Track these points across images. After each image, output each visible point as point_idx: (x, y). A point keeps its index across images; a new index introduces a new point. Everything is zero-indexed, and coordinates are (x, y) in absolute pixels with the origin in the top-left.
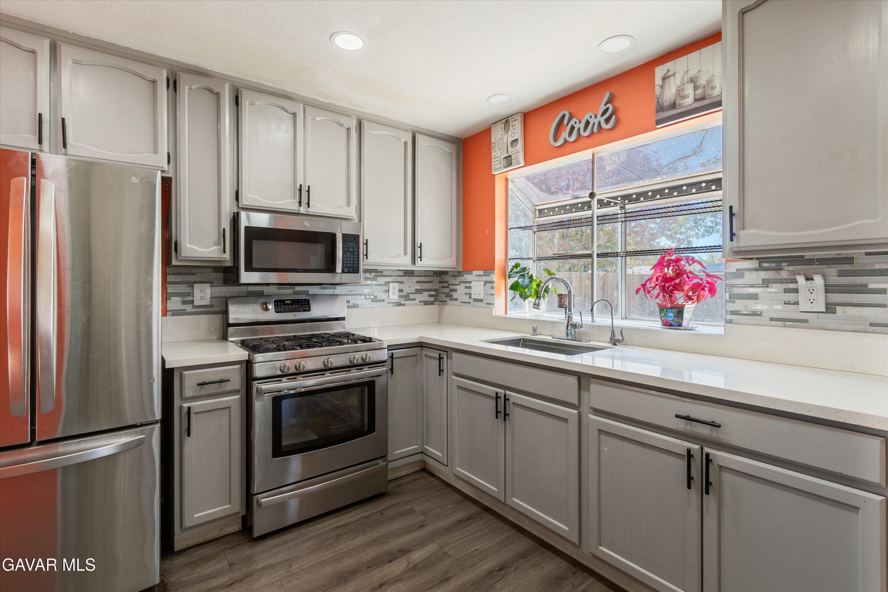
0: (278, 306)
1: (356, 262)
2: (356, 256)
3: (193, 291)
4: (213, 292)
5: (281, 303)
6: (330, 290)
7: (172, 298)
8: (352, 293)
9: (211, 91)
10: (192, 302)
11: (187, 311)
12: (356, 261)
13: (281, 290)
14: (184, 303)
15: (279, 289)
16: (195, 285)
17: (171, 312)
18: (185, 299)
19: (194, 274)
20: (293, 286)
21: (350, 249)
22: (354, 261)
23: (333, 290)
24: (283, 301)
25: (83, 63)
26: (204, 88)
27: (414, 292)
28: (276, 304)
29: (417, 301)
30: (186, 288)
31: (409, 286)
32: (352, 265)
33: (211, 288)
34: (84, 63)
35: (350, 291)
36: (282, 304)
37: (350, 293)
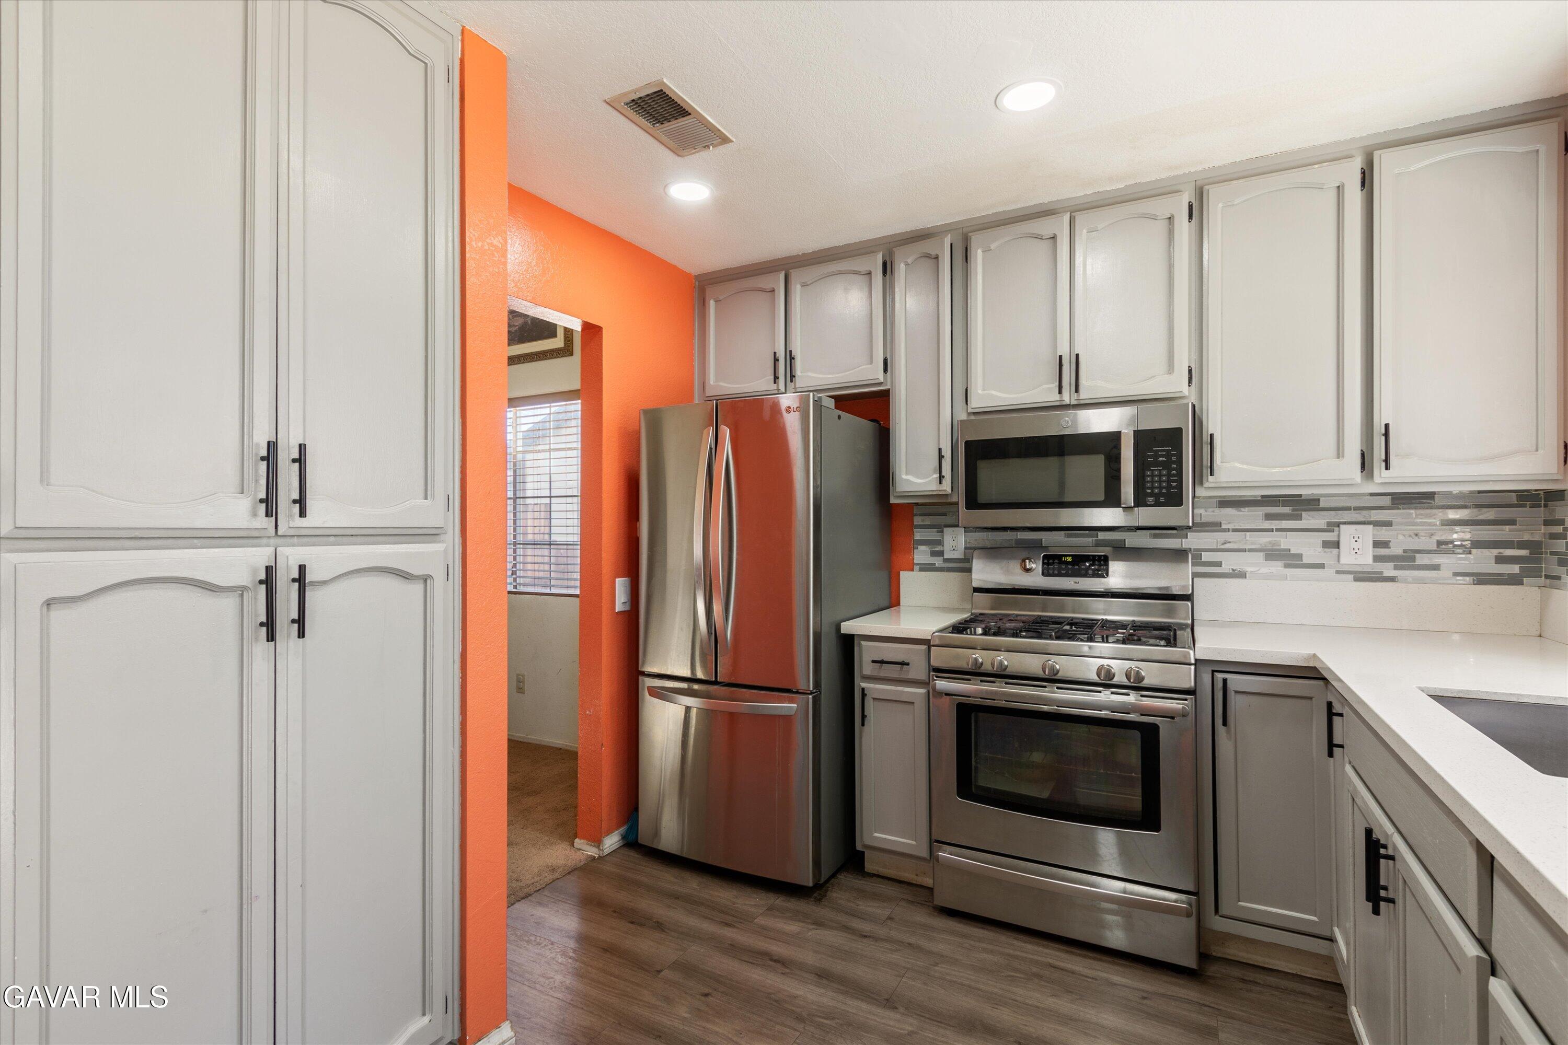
0: (1048, 564)
1: (1174, 484)
2: (1174, 472)
3: (943, 539)
4: (968, 541)
5: (1054, 561)
6: (1173, 539)
7: (919, 547)
8: (1227, 546)
9: (928, 256)
10: (941, 554)
11: (937, 565)
12: (1174, 481)
13: (1072, 539)
14: (934, 554)
15: (1069, 536)
16: (945, 530)
17: (918, 567)
18: (934, 550)
19: (945, 514)
20: (1096, 532)
21: (1161, 459)
22: (1169, 482)
23: (1180, 540)
24: (1059, 557)
25: (808, 283)
26: (921, 257)
27: (1434, 547)
28: (1046, 561)
29: (1445, 573)
30: (936, 534)
31: (1411, 533)
32: (1164, 491)
33: (966, 533)
34: (811, 282)
35: (1222, 542)
36: (1056, 561)
37: (1223, 547)
